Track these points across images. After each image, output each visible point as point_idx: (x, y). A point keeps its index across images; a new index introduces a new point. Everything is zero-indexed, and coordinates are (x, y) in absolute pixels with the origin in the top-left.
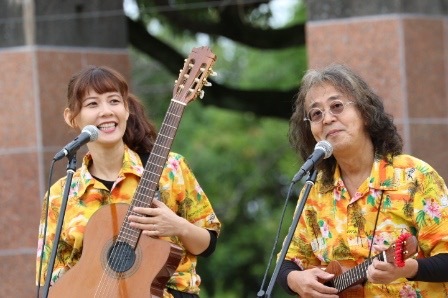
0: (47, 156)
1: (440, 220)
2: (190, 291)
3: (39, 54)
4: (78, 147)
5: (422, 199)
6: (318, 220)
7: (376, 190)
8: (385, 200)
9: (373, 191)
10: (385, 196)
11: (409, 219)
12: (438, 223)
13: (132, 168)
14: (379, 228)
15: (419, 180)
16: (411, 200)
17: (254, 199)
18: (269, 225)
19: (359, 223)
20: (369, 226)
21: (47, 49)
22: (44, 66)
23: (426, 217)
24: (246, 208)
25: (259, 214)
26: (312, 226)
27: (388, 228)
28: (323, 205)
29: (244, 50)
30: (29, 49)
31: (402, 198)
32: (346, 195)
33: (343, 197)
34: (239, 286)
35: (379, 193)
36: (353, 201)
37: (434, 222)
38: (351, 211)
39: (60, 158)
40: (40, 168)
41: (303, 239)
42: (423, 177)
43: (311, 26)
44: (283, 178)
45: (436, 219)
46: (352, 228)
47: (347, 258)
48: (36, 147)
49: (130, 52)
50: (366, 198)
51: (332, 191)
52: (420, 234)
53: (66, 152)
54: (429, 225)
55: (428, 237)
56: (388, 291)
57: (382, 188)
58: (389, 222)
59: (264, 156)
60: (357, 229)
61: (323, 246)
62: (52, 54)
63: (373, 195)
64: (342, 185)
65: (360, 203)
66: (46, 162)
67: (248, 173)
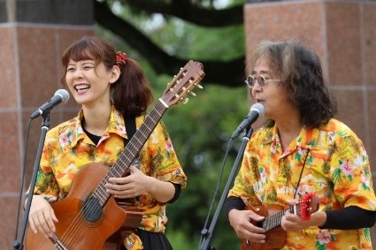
0: (25, 115)
1: (353, 177)
2: (156, 231)
3: (18, 29)
4: (51, 108)
5: (339, 159)
6: (259, 167)
7: (303, 149)
8: (309, 157)
9: (300, 149)
10: (309, 154)
11: (327, 176)
12: (351, 180)
13: (116, 128)
14: (302, 181)
15: (337, 143)
16: (329, 160)
17: (199, 153)
18: (212, 175)
19: (288, 175)
20: (294, 179)
21: (26, 25)
22: (23, 40)
23: (342, 174)
24: (193, 160)
25: (203, 165)
26: (255, 171)
27: (310, 181)
28: (264, 155)
29: (192, 27)
30: (11, 25)
31: (322, 157)
32: (279, 150)
33: (277, 152)
34: (186, 226)
35: (305, 151)
36: (284, 155)
37: (348, 179)
38: (282, 164)
39: (36, 117)
40: (20, 125)
41: (247, 181)
42: (341, 140)
43: (248, 7)
44: (224, 135)
45: (350, 176)
46: (281, 178)
47: (276, 203)
48: (16, 107)
49: (96, 28)
50: (295, 154)
51: (270, 144)
52: (335, 188)
53: (41, 112)
54: (344, 181)
55: (343, 190)
56: (307, 234)
57: (307, 147)
58: (310, 176)
59: (208, 117)
60: (286, 180)
61: (261, 189)
62: (30, 30)
63: (300, 152)
64: (278, 140)
65: (289, 158)
66: (24, 121)
67: (194, 131)
